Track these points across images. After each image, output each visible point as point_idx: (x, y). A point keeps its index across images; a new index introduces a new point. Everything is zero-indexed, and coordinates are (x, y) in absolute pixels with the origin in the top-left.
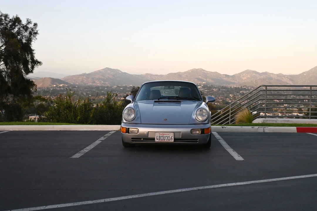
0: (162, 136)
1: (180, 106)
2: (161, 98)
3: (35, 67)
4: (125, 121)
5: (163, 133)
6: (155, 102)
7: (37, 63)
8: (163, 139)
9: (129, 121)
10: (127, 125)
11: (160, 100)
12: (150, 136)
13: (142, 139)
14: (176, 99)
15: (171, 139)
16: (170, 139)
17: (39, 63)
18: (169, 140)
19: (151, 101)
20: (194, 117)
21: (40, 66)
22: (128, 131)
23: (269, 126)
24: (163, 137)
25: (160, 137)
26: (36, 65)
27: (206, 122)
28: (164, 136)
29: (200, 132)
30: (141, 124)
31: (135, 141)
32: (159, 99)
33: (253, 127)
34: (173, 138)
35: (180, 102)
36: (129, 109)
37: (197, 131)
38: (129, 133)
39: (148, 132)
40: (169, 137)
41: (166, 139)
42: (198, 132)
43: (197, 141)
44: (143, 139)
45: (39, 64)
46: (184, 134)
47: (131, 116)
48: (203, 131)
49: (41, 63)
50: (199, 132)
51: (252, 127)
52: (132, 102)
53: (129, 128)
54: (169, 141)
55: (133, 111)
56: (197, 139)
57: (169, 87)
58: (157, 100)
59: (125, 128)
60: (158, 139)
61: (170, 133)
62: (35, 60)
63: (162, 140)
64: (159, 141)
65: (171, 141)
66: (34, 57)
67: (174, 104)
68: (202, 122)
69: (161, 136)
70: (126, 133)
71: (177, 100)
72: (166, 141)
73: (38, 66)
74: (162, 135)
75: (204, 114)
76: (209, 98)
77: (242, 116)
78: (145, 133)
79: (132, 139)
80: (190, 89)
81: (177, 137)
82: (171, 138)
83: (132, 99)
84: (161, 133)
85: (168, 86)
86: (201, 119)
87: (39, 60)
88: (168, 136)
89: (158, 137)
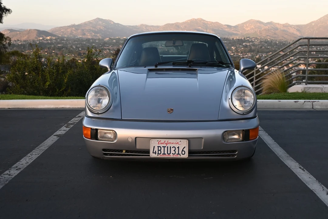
0: (164, 147)
1: (196, 78)
2: (160, 64)
3: (3, 15)
4: (90, 114)
5: (167, 140)
6: (150, 70)
7: (5, 11)
8: (166, 152)
9: (98, 114)
10: (93, 121)
11: (159, 67)
12: (139, 147)
13: (124, 151)
14: (187, 65)
15: (183, 153)
16: (180, 152)
17: (8, 10)
18: (178, 154)
19: (143, 68)
20: (227, 104)
21: (8, 14)
22: (95, 134)
23: (319, 99)
24: (166, 148)
25: (160, 149)
26: (4, 13)
27: (251, 114)
28: (169, 146)
29: (241, 135)
30: (121, 120)
31: (111, 155)
32: (156, 66)
33: (297, 102)
34: (186, 150)
35: (195, 70)
36: (98, 89)
37: (234, 135)
38: (97, 139)
39: (136, 138)
40: (178, 147)
41: (173, 152)
42: (236, 137)
43: (235, 155)
44: (127, 151)
45: (7, 12)
46: (209, 142)
47: (101, 103)
48: (246, 135)
49: (10, 11)
50: (239, 136)
51: (295, 102)
52: (109, 70)
53: (97, 130)
54: (179, 156)
55: (105, 92)
56: (236, 151)
57: (174, 44)
58: (153, 68)
59: (90, 129)
60: (155, 153)
61: (180, 140)
62: (3, 6)
63: (164, 154)
64: (159, 156)
65: (182, 156)
66: (2, 3)
67: (184, 74)
68: (243, 114)
69: (161, 146)
70: (91, 138)
71: (190, 67)
72: (171, 156)
73: (6, 15)
74: (165, 145)
75: (247, 99)
76: (245, 62)
77: (273, 82)
78: (130, 140)
79: (104, 150)
80: (207, 45)
81: (194, 148)
82: (183, 151)
83: (109, 65)
84: (163, 141)
85: (172, 42)
86: (241, 109)
87: (7, 7)
88: (176, 147)
89: (156, 149)
